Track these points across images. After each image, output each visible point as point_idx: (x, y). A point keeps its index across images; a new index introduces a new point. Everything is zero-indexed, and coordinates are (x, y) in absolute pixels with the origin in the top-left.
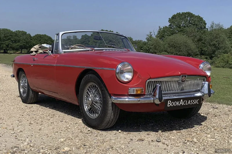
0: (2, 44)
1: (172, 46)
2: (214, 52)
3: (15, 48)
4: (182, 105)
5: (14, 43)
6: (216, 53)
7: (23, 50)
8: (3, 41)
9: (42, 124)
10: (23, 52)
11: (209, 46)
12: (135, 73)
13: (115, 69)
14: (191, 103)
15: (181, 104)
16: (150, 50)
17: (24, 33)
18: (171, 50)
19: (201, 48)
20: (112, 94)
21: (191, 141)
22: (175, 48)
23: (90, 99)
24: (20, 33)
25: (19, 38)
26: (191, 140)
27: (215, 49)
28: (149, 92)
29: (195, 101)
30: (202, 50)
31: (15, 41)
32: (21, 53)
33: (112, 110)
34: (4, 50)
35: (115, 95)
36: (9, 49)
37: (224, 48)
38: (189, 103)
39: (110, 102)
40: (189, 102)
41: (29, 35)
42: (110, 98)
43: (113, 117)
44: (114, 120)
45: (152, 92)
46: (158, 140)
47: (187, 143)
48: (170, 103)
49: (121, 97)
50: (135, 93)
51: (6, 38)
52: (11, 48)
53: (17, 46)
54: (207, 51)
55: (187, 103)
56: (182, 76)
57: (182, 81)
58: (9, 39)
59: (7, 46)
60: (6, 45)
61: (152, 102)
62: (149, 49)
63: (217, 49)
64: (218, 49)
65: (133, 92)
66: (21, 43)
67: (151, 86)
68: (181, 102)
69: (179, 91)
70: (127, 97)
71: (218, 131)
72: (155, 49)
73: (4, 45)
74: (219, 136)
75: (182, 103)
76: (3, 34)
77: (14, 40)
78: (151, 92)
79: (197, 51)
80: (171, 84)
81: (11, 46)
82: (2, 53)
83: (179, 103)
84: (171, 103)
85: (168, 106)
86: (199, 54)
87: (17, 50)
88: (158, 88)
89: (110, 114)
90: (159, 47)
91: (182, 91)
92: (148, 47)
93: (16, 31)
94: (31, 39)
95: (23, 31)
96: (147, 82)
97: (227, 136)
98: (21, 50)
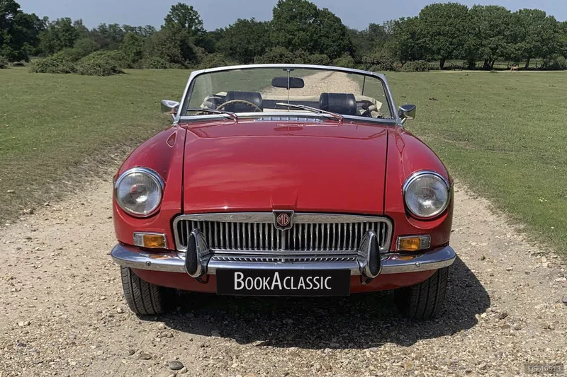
0: (482, 45)
3: (512, 55)
4: (281, 288)
5: (509, 43)
7: (532, 59)
8: (485, 38)
10: (530, 66)
14: (307, 285)
15: (276, 286)
17: (539, 15)
24: (528, 16)
25: (525, 28)
29: (319, 281)
31: (514, 39)
32: (526, 68)
34: (486, 61)
36: (496, 59)
38: (300, 285)
40: (301, 283)
41: (552, 18)
48: (240, 280)
50: (143, 245)
51: (493, 31)
52: (501, 56)
53: (519, 50)
55: (296, 285)
58: (499, 33)
59: (494, 50)
60: (490, 48)
65: (140, 242)
66: (528, 43)
68: (276, 281)
73: (487, 50)
75: (279, 283)
76: (485, 20)
77: (511, 35)
81: (502, 52)
82: (481, 69)
84: (244, 280)
85: (236, 288)
87: (517, 60)
88: (189, 239)
93: (520, 11)
94: (555, 32)
95: (536, 10)
96: (176, 221)
98: (528, 61)
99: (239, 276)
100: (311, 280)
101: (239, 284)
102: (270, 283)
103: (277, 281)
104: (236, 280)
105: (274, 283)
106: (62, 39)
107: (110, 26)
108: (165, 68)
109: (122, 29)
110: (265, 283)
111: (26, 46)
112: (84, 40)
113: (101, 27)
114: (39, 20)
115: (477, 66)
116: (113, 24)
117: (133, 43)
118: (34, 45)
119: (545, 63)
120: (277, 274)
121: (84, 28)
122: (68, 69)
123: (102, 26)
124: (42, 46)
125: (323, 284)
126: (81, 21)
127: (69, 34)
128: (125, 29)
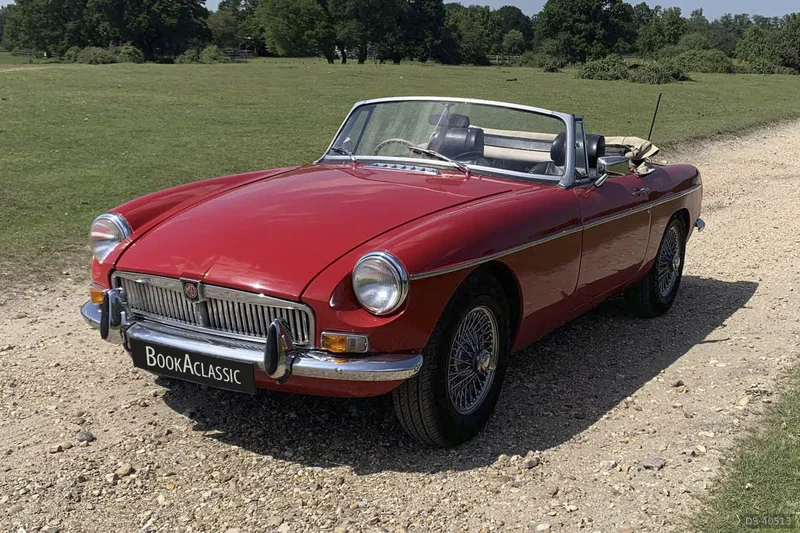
4: (192, 373)
14: (217, 375)
15: (188, 369)
29: (227, 373)
38: (210, 373)
48: (152, 356)
55: (206, 373)
56: (185, 283)
57: (188, 297)
68: (188, 364)
69: (201, 326)
75: (190, 367)
83: (182, 366)
84: (155, 357)
96: (113, 278)
99: (150, 352)
100: (221, 371)
101: (151, 360)
102: (182, 364)
104: (148, 355)
105: (185, 366)
106: (666, 34)
107: (737, 17)
108: (773, 73)
109: (752, 20)
110: (177, 364)
111: (621, 42)
112: (691, 36)
113: (724, 18)
114: (648, 10)
116: (740, 13)
117: (756, 39)
118: (630, 41)
120: (187, 356)
121: (704, 19)
122: (619, 74)
123: (726, 17)
124: (639, 43)
125: (232, 377)
126: (701, 10)
127: (675, 28)
128: (755, 20)
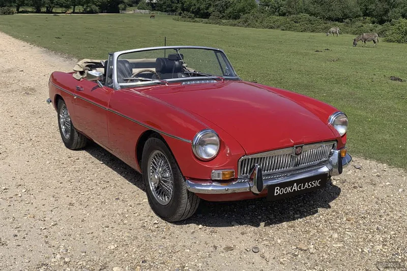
1: (317, 3)
2: (386, 12)
3: (64, 4)
6: (389, 14)
7: (76, 7)
9: (87, 205)
10: (76, 11)
11: (378, 3)
12: (222, 146)
13: (190, 141)
15: (295, 190)
16: (281, 8)
18: (315, 8)
19: (365, 5)
20: (187, 177)
21: (306, 250)
22: (322, 4)
23: (156, 177)
26: (305, 248)
27: (388, 7)
28: (243, 174)
29: (315, 183)
30: (367, 9)
32: (74, 12)
33: (188, 198)
34: (47, 8)
35: (192, 179)
36: (54, 7)
37: (403, 5)
39: (184, 188)
40: (306, 186)
42: (185, 181)
43: (189, 209)
44: (191, 211)
45: (248, 174)
46: (254, 250)
47: (297, 255)
49: (201, 183)
50: (221, 178)
54: (374, 10)
55: (303, 187)
56: (296, 148)
57: (296, 154)
61: (248, 190)
62: (279, 7)
63: (392, 7)
64: (394, 7)
65: (219, 176)
67: (246, 165)
69: (291, 168)
70: (210, 183)
71: (352, 224)
72: (290, 6)
74: (351, 236)
75: (296, 188)
78: (246, 173)
79: (358, 9)
80: (279, 159)
81: (57, 2)
82: (45, 13)
83: (291, 189)
84: (279, 190)
85: (275, 195)
86: (362, 14)
87: (67, 7)
88: (257, 169)
89: (185, 205)
90: (295, 3)
91: (298, 167)
92: (278, 3)
96: (240, 160)
97: (364, 236)
98: (74, 8)
100: (311, 184)
101: (277, 192)
103: (295, 187)
110: (289, 189)
115: (42, 11)
119: (85, 10)
125: (317, 184)
